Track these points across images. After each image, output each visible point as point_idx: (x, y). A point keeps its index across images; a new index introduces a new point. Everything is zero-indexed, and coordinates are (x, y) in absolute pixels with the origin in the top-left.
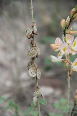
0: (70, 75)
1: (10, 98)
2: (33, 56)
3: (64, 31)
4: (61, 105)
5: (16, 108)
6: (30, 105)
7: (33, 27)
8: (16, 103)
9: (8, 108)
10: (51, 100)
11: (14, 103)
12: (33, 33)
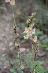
0: (33, 44)
1: (6, 56)
4: (30, 56)
5: (9, 60)
6: (15, 58)
7: (15, 25)
8: (9, 58)
9: (5, 61)
10: (25, 54)
11: (8, 58)
12: (15, 28)
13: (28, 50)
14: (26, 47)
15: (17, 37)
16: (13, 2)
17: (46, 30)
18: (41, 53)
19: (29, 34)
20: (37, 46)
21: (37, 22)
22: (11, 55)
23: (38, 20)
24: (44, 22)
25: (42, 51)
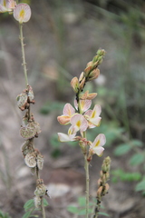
0: (89, 160)
2: (30, 137)
3: (77, 95)
7: (27, 92)
10: (65, 204)
12: (29, 102)
13: (77, 190)
14: (69, 181)
15: (33, 135)
16: (23, 12)
17: (140, 127)
18: (122, 202)
19: (78, 125)
20: (105, 172)
21: (111, 100)
22: (18, 206)
23: (113, 93)
24: (132, 102)
25: (123, 196)
